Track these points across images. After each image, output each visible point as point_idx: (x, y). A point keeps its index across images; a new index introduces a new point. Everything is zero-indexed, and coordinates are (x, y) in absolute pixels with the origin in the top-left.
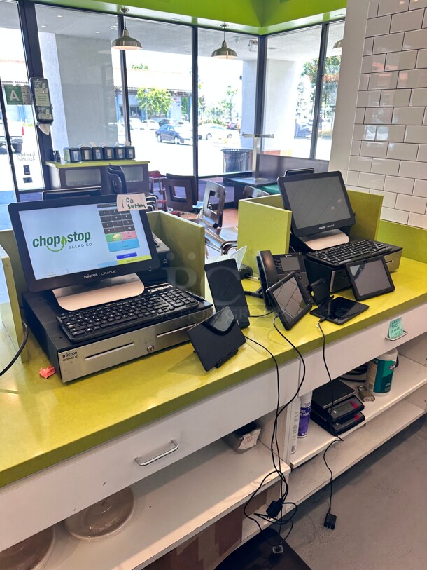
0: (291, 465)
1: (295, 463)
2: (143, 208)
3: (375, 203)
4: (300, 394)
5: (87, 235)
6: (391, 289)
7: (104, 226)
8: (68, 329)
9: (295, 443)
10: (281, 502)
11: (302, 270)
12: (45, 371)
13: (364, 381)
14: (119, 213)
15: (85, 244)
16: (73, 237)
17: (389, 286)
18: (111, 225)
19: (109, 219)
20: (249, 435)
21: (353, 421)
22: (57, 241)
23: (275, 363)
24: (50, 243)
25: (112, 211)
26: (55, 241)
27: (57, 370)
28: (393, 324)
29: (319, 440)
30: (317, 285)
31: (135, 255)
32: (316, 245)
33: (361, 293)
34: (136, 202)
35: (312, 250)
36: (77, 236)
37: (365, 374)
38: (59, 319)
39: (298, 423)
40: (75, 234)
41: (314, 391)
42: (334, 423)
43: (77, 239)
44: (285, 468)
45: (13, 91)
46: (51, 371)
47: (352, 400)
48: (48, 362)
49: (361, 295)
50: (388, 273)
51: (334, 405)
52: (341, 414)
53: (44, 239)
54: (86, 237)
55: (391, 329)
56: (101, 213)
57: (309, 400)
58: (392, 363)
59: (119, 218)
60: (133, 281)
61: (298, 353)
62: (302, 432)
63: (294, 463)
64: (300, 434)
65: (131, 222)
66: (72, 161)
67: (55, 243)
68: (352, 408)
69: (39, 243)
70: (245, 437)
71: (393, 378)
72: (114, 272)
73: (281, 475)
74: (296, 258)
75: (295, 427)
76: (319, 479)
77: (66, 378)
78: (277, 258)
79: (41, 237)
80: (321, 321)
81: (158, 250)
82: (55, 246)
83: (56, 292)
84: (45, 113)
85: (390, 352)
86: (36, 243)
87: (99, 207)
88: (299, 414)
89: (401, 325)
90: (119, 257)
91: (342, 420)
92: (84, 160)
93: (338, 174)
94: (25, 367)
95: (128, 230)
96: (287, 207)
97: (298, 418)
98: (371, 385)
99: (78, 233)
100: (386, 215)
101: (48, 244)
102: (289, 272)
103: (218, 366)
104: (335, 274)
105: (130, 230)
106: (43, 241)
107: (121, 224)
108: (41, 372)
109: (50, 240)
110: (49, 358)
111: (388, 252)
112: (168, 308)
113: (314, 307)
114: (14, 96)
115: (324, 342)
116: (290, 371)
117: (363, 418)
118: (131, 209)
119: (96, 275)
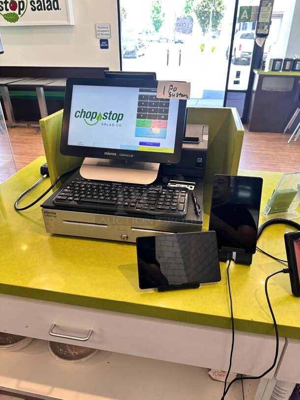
5: (121, 116)
7: (139, 110)
14: (158, 99)
15: (116, 123)
16: (108, 116)
18: (145, 110)
19: (146, 104)
22: (94, 117)
24: (88, 116)
25: (152, 97)
26: (92, 115)
31: (158, 145)
34: (179, 91)
36: (112, 115)
40: (111, 113)
43: (111, 118)
45: (245, 11)
53: (85, 112)
54: (119, 117)
56: (140, 97)
59: (156, 105)
60: (151, 170)
65: (167, 111)
66: (273, 70)
67: (92, 117)
69: (80, 114)
72: (132, 156)
79: (83, 110)
82: (91, 120)
83: (85, 160)
84: (263, 28)
86: (78, 114)
87: (140, 91)
90: (141, 144)
92: (284, 70)
95: (160, 118)
99: (113, 113)
101: (87, 117)
105: (163, 119)
106: (83, 114)
107: (156, 111)
109: (89, 114)
114: (245, 15)
118: (171, 98)
119: (115, 154)
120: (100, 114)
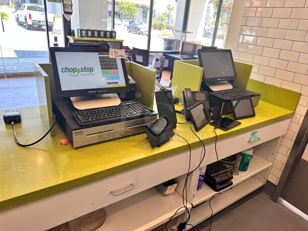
0: (192, 205)
1: (195, 203)
2: (123, 58)
3: (248, 69)
4: (201, 166)
6: (253, 115)
7: (101, 65)
8: (79, 119)
9: (195, 193)
10: (185, 223)
11: (206, 101)
12: (64, 141)
13: (233, 165)
14: (110, 59)
15: (90, 74)
16: (84, 69)
17: (252, 113)
18: (105, 65)
19: (104, 61)
20: (171, 186)
21: (227, 184)
23: (189, 147)
25: (106, 57)
26: (74, 70)
27: (71, 141)
28: (253, 134)
29: (208, 193)
30: (214, 110)
31: (117, 83)
32: (215, 89)
33: (237, 116)
34: (119, 54)
35: (212, 91)
37: (234, 161)
38: (74, 114)
39: (197, 182)
40: (85, 68)
41: (207, 166)
42: (217, 184)
43: (86, 71)
44: (189, 206)
46: (67, 141)
47: (227, 173)
48: (65, 137)
49: (237, 117)
50: (253, 107)
51: (218, 175)
52: (221, 180)
54: (91, 70)
55: (252, 136)
56: (100, 58)
57: (204, 171)
58: (250, 155)
59: (110, 61)
60: (115, 97)
61: (202, 143)
62: (199, 188)
63: (193, 204)
64: (198, 189)
65: (116, 65)
66: (81, 36)
68: (227, 178)
69: (65, 70)
70: (169, 187)
71: (249, 164)
72: (105, 91)
73: (187, 209)
74: (204, 94)
75: (196, 184)
76: (206, 214)
77: (76, 145)
78: (194, 93)
79: (66, 67)
80: (215, 128)
81: (130, 82)
82: (74, 73)
83: (72, 99)
84: (68, 8)
85: (249, 149)
86: (63, 70)
87: (99, 54)
88: (198, 178)
89: (257, 135)
90: (108, 83)
91: (221, 183)
92: (88, 36)
93: (230, 51)
94: (52, 139)
95: (114, 69)
96: (201, 65)
97: (198, 180)
98: (237, 167)
99: (87, 67)
100: (253, 76)
101: (70, 72)
102: (199, 101)
103: (159, 146)
104: (225, 104)
106: (67, 70)
107: (111, 65)
108: (61, 142)
109: (71, 70)
110: (66, 135)
111: (253, 96)
112: (134, 113)
113: (212, 121)
115: (216, 139)
116: (197, 153)
117: (232, 184)
118: (117, 58)
119: (95, 92)
120: (79, 69)
